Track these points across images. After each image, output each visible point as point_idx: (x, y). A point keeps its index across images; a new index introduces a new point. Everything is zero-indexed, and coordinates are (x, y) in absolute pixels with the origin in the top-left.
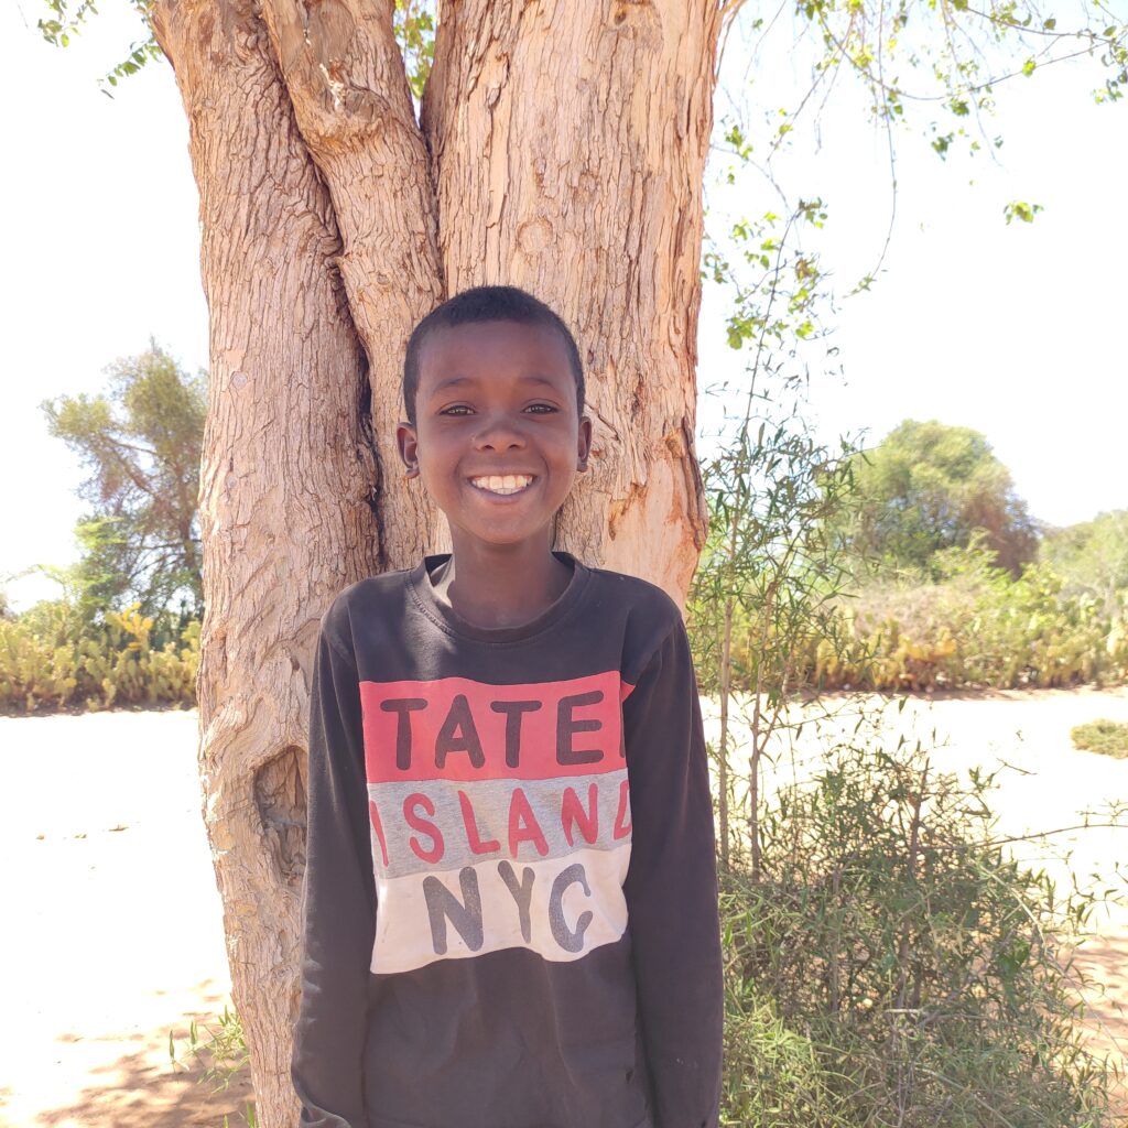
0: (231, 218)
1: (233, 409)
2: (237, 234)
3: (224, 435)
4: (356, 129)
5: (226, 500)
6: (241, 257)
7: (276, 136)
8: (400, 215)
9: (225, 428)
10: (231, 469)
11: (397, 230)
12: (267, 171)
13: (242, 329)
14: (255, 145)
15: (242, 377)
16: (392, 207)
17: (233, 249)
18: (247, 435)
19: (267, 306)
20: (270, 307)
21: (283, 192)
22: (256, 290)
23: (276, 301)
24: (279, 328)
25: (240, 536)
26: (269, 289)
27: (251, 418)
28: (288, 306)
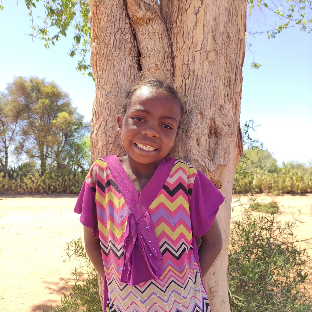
0: (108, 42)
1: (107, 105)
2: (110, 47)
3: (104, 113)
4: (148, 17)
5: (104, 135)
6: (111, 55)
7: (122, 16)
8: (161, 45)
9: (104, 111)
10: (106, 125)
11: (160, 50)
12: (119, 27)
13: (111, 78)
14: (116, 18)
15: (111, 94)
16: (159, 43)
17: (108, 52)
18: (112, 114)
19: (119, 71)
20: (120, 72)
21: (124, 35)
22: (116, 66)
23: (122, 70)
24: (123, 79)
25: (109, 147)
26: (120, 66)
27: (114, 108)
28: (126, 72)
